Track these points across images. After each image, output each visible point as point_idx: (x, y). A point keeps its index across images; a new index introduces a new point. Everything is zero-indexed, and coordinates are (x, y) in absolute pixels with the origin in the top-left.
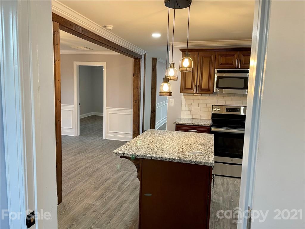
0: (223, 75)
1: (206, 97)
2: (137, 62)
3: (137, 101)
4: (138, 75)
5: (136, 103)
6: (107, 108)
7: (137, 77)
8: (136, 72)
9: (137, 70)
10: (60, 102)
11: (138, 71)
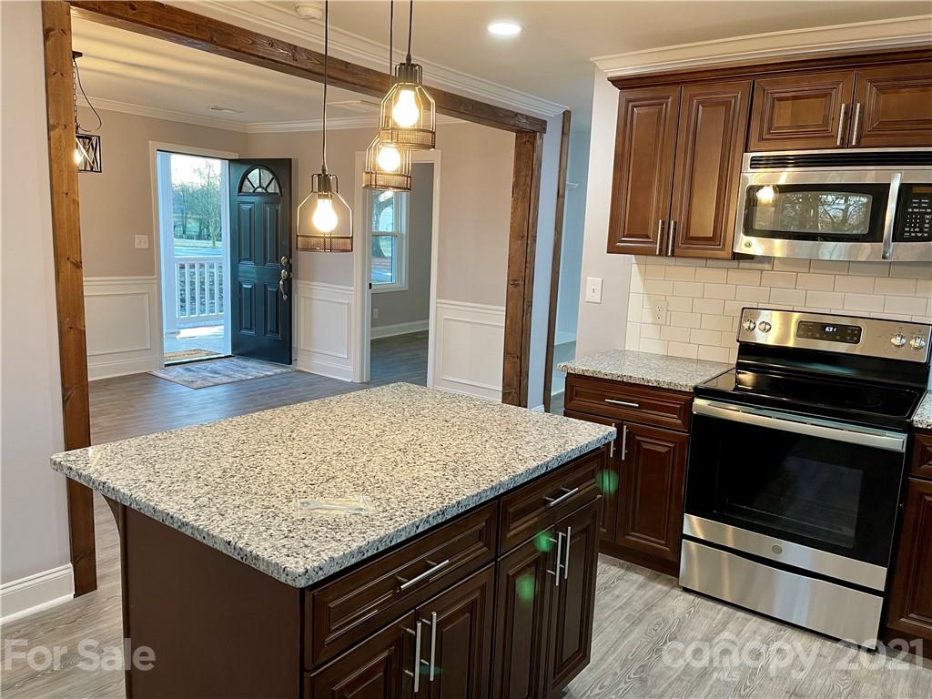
0: (779, 177)
1: (724, 273)
2: (525, 143)
3: (521, 282)
4: (525, 190)
5: (516, 289)
6: (438, 301)
7: (523, 199)
8: (522, 180)
9: (523, 174)
10: (78, 265)
11: (527, 176)
